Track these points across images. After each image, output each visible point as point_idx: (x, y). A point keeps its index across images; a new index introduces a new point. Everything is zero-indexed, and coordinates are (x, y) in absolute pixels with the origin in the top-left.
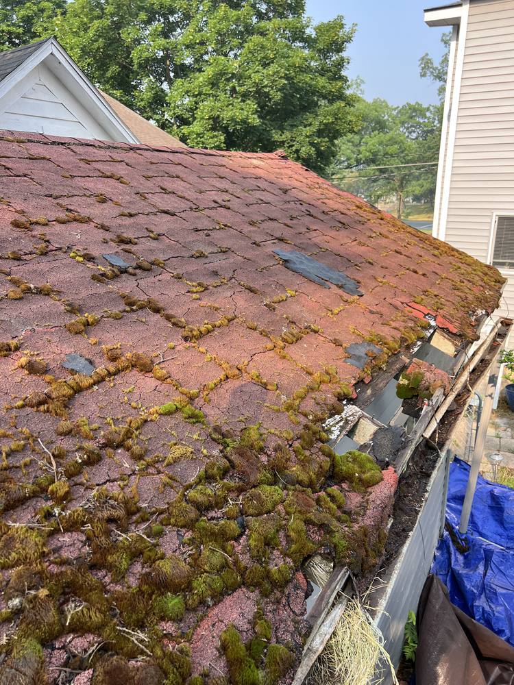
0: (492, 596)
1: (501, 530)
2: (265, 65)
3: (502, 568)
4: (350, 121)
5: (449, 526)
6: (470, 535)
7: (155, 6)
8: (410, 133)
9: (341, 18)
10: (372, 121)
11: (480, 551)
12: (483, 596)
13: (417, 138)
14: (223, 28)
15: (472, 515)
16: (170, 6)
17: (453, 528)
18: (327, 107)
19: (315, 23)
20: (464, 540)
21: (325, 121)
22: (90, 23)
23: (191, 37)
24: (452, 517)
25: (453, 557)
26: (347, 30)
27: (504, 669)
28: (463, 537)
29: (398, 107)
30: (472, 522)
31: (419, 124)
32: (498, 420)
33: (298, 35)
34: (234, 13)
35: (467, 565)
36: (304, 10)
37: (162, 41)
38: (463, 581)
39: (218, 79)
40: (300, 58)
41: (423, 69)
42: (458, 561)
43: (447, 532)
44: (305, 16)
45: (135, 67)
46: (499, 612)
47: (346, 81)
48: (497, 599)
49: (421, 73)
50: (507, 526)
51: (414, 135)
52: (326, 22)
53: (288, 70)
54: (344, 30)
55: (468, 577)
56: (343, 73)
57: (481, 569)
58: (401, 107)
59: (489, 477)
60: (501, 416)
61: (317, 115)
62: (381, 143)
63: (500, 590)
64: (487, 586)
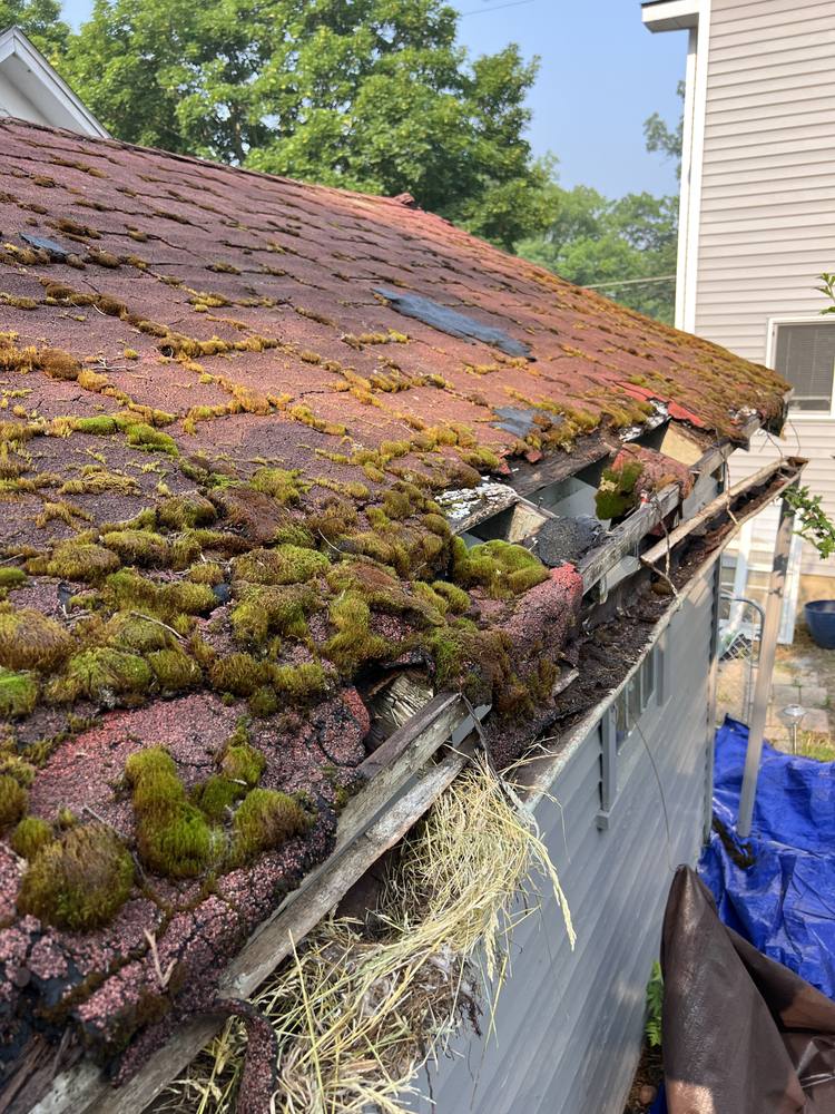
0: (797, 930)
1: (807, 828)
2: (395, 122)
3: (812, 884)
4: (537, 210)
5: (719, 825)
6: (756, 839)
7: (212, 33)
8: (636, 241)
9: (515, 47)
10: (574, 221)
11: (773, 860)
12: (781, 931)
13: (647, 249)
14: (324, 65)
15: (758, 806)
16: (237, 32)
17: (727, 828)
18: (499, 188)
19: (474, 57)
20: (745, 847)
21: (495, 210)
22: (106, 62)
23: (273, 81)
24: (726, 811)
25: (727, 873)
26: (526, 66)
27: (824, 1046)
28: (745, 843)
29: (615, 201)
30: (759, 818)
31: (649, 227)
32: (795, 661)
33: (445, 76)
34: (341, 40)
35: (753, 883)
36: (454, 36)
37: (225, 88)
38: (745, 908)
39: (319, 146)
40: (451, 110)
41: (651, 137)
42: (736, 881)
43: (717, 835)
44: (457, 44)
45: (184, 133)
46: (808, 955)
47: (527, 148)
48: (806, 935)
49: (648, 145)
50: (817, 819)
51: (643, 245)
52: (491, 55)
53: (432, 129)
54: (519, 67)
55: (753, 901)
56: (522, 136)
57: (776, 888)
58: (619, 201)
59: (783, 747)
60: (801, 654)
61: (483, 202)
62: (590, 256)
63: (809, 920)
64: (788, 913)
